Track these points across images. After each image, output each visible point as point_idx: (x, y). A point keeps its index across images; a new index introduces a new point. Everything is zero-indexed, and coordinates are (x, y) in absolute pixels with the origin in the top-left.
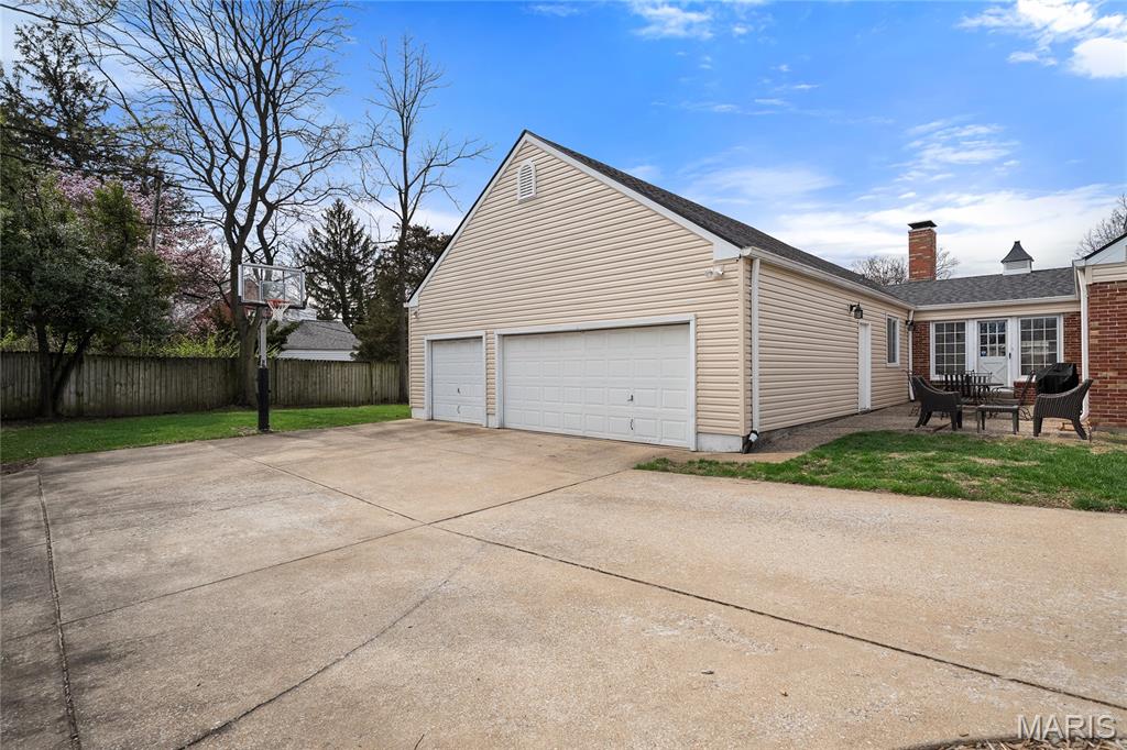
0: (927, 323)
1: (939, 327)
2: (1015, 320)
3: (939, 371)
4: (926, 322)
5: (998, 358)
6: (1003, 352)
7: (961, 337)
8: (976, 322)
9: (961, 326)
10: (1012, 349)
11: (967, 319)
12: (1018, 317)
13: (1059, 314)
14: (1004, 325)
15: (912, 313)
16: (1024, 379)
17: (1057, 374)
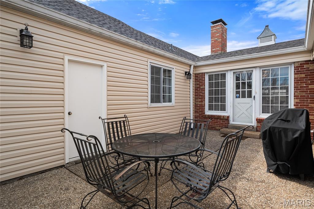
0: (204, 74)
1: (210, 78)
2: (258, 70)
3: (211, 108)
4: (202, 73)
5: (247, 100)
6: (250, 96)
7: (224, 84)
8: (232, 72)
9: (224, 76)
10: (256, 93)
11: (227, 71)
12: (260, 67)
13: (290, 64)
14: (251, 74)
15: (192, 67)
16: (265, 116)
17: (286, 125)
